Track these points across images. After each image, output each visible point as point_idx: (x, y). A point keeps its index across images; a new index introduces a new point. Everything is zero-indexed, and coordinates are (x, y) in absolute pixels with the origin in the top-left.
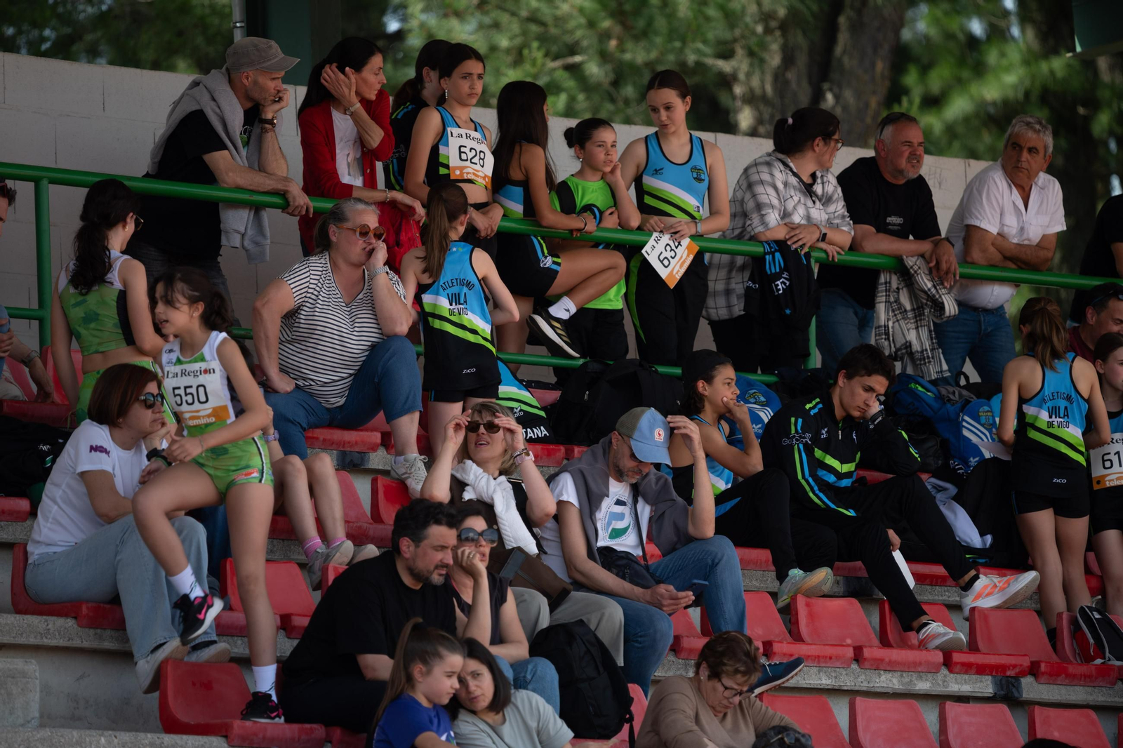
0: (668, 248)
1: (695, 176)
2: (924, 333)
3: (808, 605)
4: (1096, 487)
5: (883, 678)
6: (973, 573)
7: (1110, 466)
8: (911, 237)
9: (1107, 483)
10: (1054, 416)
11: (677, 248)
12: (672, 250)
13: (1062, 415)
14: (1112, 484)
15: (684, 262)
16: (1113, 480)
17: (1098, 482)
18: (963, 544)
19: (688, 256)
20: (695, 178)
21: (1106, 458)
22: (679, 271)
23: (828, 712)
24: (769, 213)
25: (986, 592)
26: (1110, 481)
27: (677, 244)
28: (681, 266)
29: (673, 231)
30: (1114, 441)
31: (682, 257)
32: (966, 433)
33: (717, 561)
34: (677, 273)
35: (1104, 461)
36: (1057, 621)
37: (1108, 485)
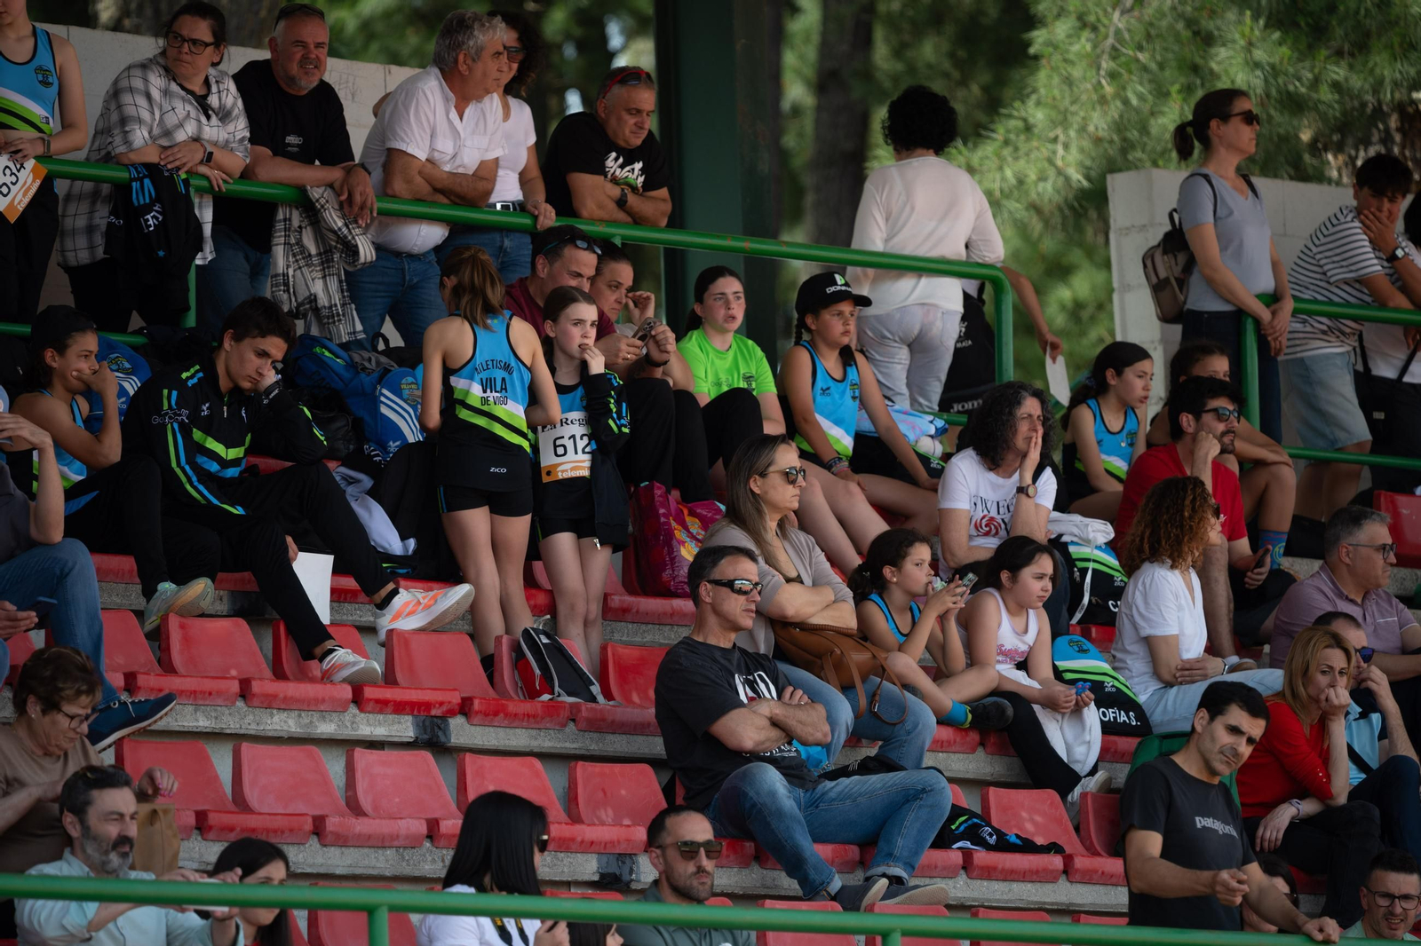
0: (8, 171)
1: (40, 78)
2: (333, 284)
3: (182, 626)
4: (546, 479)
5: (276, 719)
6: (391, 586)
7: (563, 452)
8: (317, 163)
9: (560, 474)
10: (488, 390)
11: (19, 171)
12: (12, 174)
13: (498, 389)
14: (566, 475)
15: (29, 189)
16: (567, 471)
17: (549, 473)
18: (379, 549)
19: (34, 181)
20: (40, 82)
21: (558, 442)
22: (21, 201)
23: (206, 761)
24: (134, 129)
25: (407, 610)
26: (563, 471)
27: (18, 166)
28: (24, 195)
29: (13, 149)
30: (569, 422)
31: (25, 182)
32: (384, 410)
33: (66, 570)
34: (19, 203)
35: (556, 447)
36: (495, 646)
37: (561, 477)
